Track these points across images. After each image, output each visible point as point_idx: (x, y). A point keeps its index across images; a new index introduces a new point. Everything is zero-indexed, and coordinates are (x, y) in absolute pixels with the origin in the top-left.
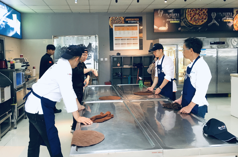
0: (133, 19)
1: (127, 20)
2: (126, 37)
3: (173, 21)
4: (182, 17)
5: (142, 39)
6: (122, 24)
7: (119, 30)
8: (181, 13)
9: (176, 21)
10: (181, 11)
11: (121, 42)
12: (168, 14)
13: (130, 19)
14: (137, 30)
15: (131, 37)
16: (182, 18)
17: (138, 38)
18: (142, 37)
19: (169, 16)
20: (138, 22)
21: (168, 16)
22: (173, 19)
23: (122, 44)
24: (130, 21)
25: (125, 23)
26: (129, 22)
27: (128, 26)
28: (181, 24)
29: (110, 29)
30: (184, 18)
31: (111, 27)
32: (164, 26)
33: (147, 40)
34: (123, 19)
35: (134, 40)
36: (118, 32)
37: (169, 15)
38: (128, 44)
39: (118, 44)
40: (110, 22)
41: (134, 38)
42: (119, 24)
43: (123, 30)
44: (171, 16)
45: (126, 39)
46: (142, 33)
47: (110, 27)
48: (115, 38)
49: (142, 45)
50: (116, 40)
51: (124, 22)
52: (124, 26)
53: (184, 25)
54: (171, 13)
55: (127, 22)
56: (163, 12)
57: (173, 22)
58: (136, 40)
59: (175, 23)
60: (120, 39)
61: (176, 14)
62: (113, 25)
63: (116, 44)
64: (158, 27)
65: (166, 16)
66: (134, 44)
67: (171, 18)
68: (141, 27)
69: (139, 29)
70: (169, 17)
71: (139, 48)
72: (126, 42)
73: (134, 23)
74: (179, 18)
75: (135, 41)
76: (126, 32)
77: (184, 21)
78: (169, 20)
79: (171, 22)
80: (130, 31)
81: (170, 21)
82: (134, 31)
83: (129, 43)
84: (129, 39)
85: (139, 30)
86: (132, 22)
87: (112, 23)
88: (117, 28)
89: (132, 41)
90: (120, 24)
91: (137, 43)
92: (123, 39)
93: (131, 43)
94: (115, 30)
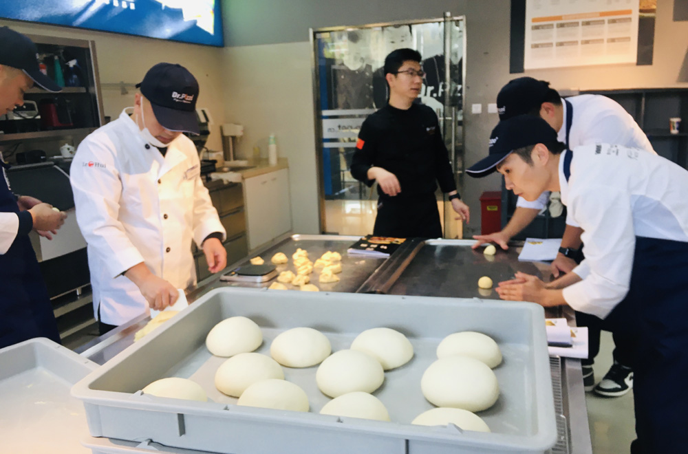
2: (580, 16)
5: (654, 18)
11: (555, 35)
15: (603, 14)
17: (635, 17)
18: (652, 11)
23: (561, 44)
35: (616, 26)
38: (587, 42)
39: (543, 45)
41: (616, 18)
45: (580, 21)
48: (534, 20)
49: (652, 42)
50: (537, 28)
58: (624, 25)
60: (555, 23)
63: (536, 46)
66: (612, 40)
71: (634, 59)
72: (580, 33)
75: (618, 30)
83: (593, 40)
84: (594, 21)
89: (606, 31)
91: (629, 38)
92: (567, 24)
93: (603, 40)
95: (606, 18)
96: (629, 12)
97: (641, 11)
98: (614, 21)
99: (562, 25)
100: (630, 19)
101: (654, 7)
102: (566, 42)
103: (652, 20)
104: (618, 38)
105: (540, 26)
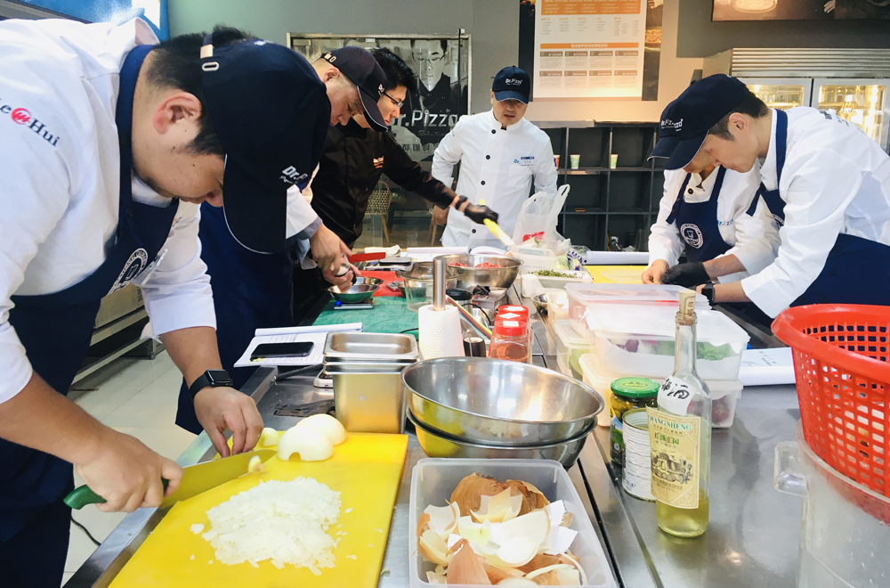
2: (588, 45)
5: (658, 53)
7: (560, 12)
11: (563, 64)
14: (639, 12)
15: (610, 45)
17: (641, 49)
18: (657, 45)
23: (570, 73)
29: (521, 6)
33: (679, 55)
35: (623, 59)
36: (555, 19)
38: (595, 73)
39: (551, 73)
41: (623, 50)
43: (579, 11)
45: (589, 50)
46: (661, 25)
48: (543, 46)
49: (657, 77)
50: (546, 54)
58: (630, 59)
60: (564, 50)
63: (545, 74)
66: (620, 73)
69: (648, 6)
71: (639, 94)
72: (588, 63)
75: (625, 63)
76: (592, 19)
82: (626, 18)
83: (601, 72)
84: (603, 52)
85: (649, 10)
88: (554, 3)
89: (614, 63)
91: (636, 72)
92: (576, 52)
93: (611, 72)
94: (543, 14)
95: (614, 50)
96: (636, 45)
97: (646, 45)
98: (621, 53)
99: (571, 54)
100: (637, 52)
101: (660, 42)
102: (575, 72)
103: (657, 55)
104: (625, 71)
105: (549, 53)
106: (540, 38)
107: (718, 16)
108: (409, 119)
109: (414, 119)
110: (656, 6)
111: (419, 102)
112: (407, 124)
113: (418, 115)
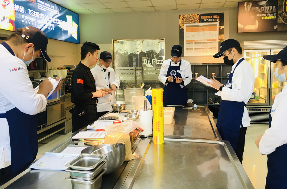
0: (211, 16)
1: (203, 18)
2: (201, 40)
3: (267, 16)
4: (280, 10)
6: (196, 23)
7: (192, 31)
8: (278, 6)
9: (271, 16)
10: (279, 3)
11: (193, 46)
12: (258, 8)
13: (206, 17)
14: (216, 30)
15: (208, 40)
16: (279, 12)
19: (261, 10)
20: (218, 20)
21: (259, 10)
22: (266, 13)
23: (196, 49)
24: (207, 19)
25: (200, 22)
26: (205, 20)
27: (204, 25)
28: (278, 20)
29: (180, 30)
30: (283, 12)
31: (182, 27)
32: (253, 24)
34: (198, 17)
36: (190, 33)
37: (260, 8)
38: (203, 49)
39: (190, 49)
40: (180, 22)
41: (212, 41)
42: (192, 23)
43: (197, 31)
44: (264, 9)
45: (201, 42)
46: (223, 34)
47: (180, 28)
48: (187, 41)
51: (198, 21)
52: (198, 26)
53: (283, 21)
54: (263, 6)
55: (202, 21)
56: (251, 5)
57: (266, 18)
58: (214, 44)
59: (269, 19)
60: (193, 42)
61: (270, 7)
62: (184, 26)
63: (188, 49)
64: (244, 26)
65: (255, 10)
66: (211, 48)
67: (263, 12)
68: (221, 26)
69: (219, 28)
70: (260, 12)
72: (201, 46)
73: (212, 21)
74: (275, 12)
76: (201, 33)
77: (282, 17)
78: (261, 15)
79: (263, 18)
80: (207, 33)
81: (261, 17)
82: (212, 32)
83: (205, 48)
84: (205, 42)
85: (219, 30)
86: (209, 20)
87: (183, 23)
88: (190, 29)
89: (209, 45)
90: (194, 23)
91: (216, 48)
92: (197, 43)
93: (208, 48)
94: (187, 32)
95: (209, 42)
96: (216, 40)
97: (219, 40)
98: (211, 43)
99: (196, 43)
100: (216, 42)
101: (223, 39)
102: (197, 48)
104: (213, 48)
105: (189, 43)
106: (185, 39)
107: (239, 31)
108: (151, 62)
109: (153, 62)
110: (221, 28)
111: (154, 57)
112: (151, 63)
113: (154, 61)
